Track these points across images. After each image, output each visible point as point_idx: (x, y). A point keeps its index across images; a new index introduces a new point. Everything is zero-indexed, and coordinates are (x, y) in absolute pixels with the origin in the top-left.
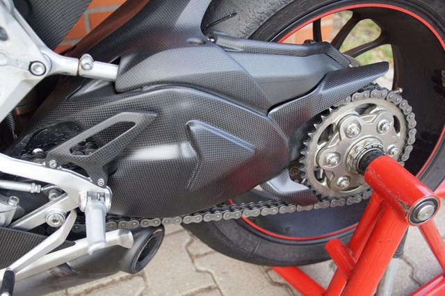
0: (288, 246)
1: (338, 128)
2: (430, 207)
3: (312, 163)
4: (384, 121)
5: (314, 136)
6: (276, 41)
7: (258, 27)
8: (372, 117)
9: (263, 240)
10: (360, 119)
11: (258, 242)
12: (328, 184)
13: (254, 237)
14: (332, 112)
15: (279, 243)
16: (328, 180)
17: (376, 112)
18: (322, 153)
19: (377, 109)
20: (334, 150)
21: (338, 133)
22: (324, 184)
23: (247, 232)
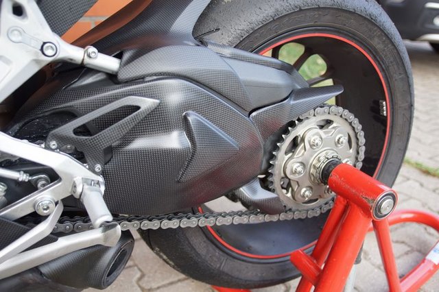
0: (250, 264)
1: (303, 140)
2: (389, 201)
3: (280, 173)
4: (340, 135)
5: (283, 147)
6: (257, 53)
7: (239, 41)
8: (330, 132)
9: (229, 257)
10: (321, 132)
11: (224, 258)
12: (292, 195)
13: (221, 253)
14: (298, 124)
15: (243, 260)
16: (293, 190)
17: (333, 128)
18: (288, 163)
19: (334, 125)
20: (300, 160)
21: (303, 144)
22: (289, 195)
23: (214, 247)
